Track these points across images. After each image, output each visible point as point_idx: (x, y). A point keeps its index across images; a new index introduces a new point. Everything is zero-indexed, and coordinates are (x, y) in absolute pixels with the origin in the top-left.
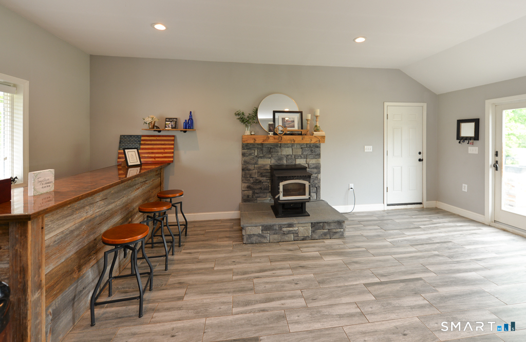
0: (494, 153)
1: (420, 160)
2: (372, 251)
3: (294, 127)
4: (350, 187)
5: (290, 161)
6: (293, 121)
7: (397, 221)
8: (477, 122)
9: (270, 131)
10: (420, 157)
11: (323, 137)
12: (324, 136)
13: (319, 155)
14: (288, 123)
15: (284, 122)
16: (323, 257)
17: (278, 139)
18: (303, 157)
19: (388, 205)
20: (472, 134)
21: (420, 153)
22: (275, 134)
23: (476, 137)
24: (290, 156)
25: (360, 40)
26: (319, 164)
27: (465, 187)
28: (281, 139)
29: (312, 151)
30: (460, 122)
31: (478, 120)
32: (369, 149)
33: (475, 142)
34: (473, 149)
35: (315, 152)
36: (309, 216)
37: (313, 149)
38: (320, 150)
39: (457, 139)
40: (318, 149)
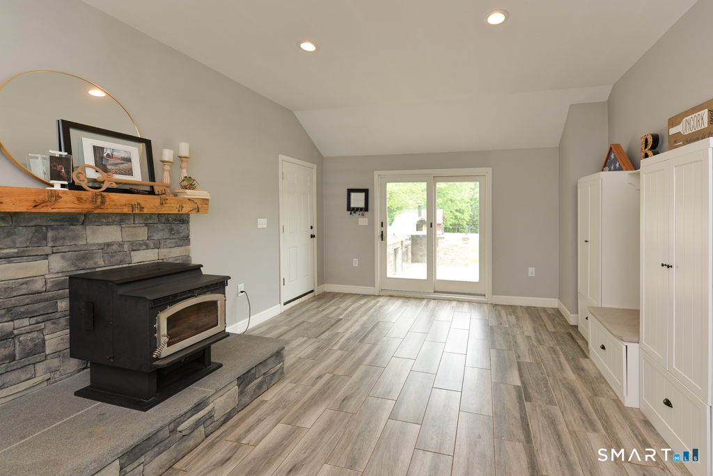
0: (380, 224)
1: (312, 236)
2: (340, 372)
3: (130, 172)
4: (239, 291)
5: (118, 258)
6: (129, 160)
7: (312, 320)
8: (366, 191)
9: (55, 175)
10: (311, 232)
11: (205, 201)
12: (207, 200)
13: (186, 240)
14: (111, 161)
15: (102, 158)
16: (298, 425)
17: (93, 201)
18: (152, 245)
19: (285, 304)
20: (362, 205)
21: (312, 228)
22: (73, 186)
23: (366, 209)
24: (115, 247)
25: (308, 47)
26: (188, 256)
27: (355, 261)
28: (103, 202)
29: (171, 230)
30: (350, 191)
31: (368, 190)
32: (262, 223)
33: (365, 213)
34: (363, 221)
35: (178, 232)
36: (221, 366)
37: (173, 226)
38: (188, 229)
39: (348, 210)
40: (184, 226)
